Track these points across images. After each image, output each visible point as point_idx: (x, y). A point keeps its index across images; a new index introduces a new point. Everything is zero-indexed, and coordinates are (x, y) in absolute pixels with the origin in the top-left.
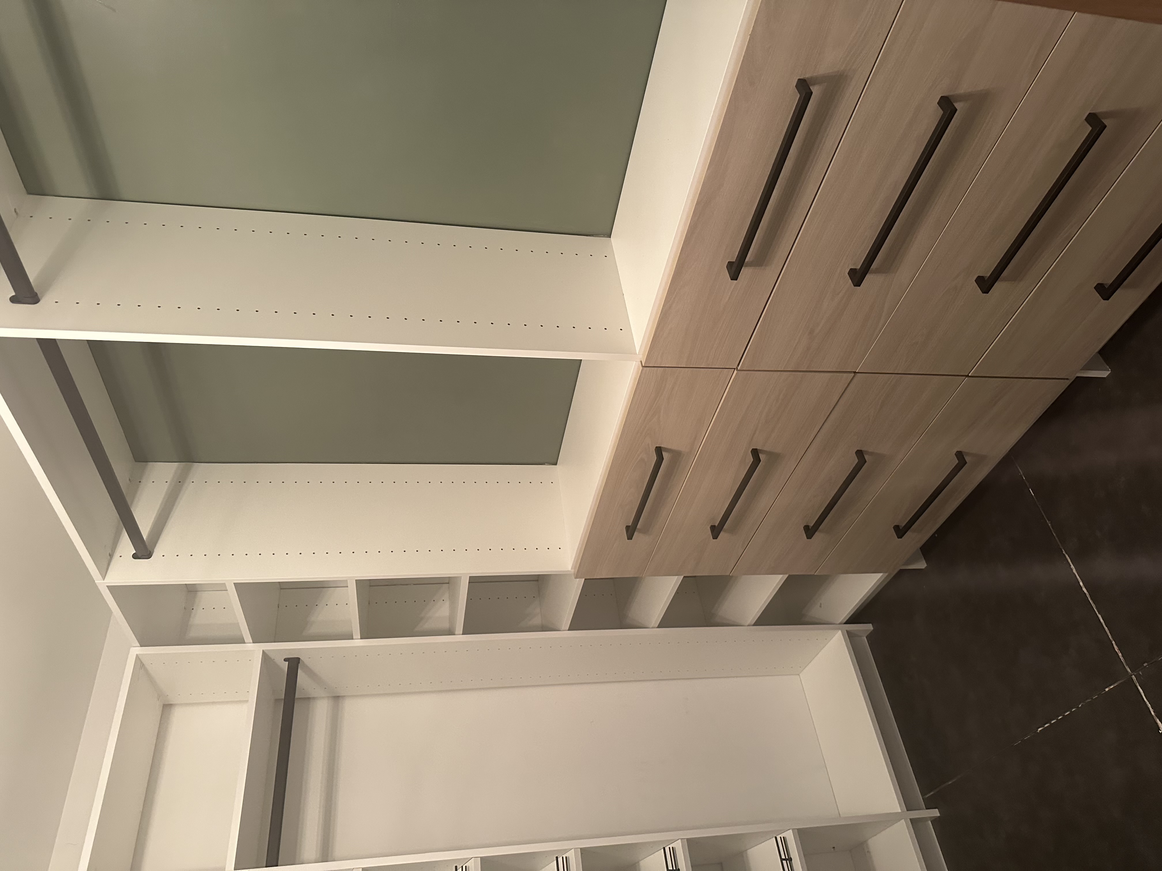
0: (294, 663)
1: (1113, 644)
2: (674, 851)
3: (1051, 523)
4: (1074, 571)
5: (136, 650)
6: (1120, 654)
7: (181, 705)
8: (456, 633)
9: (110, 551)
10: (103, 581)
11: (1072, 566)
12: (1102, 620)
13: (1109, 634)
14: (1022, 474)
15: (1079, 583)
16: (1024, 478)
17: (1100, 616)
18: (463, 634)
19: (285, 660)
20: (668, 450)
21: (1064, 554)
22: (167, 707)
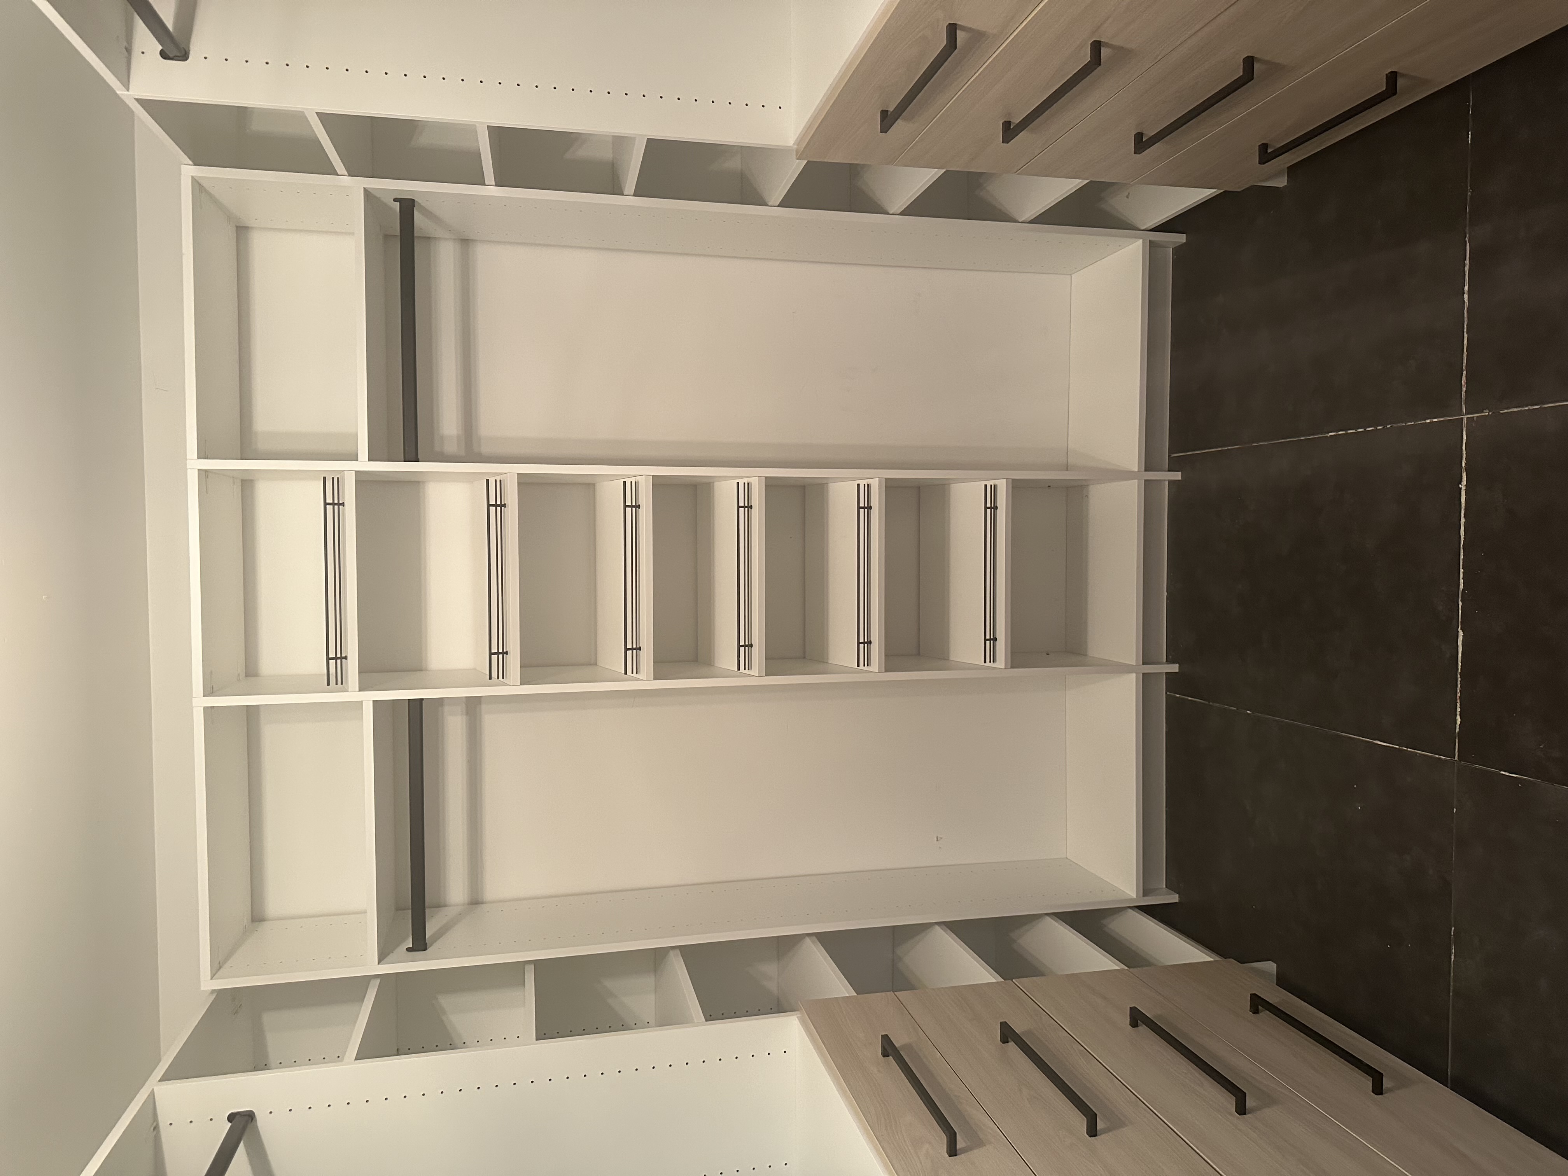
0: (407, 206)
1: (1462, 374)
2: (869, 488)
3: (1472, 193)
4: (1467, 268)
5: (189, 171)
6: (1464, 389)
7: (261, 229)
8: (625, 193)
9: (125, 44)
10: (128, 93)
11: (1467, 262)
12: (1465, 342)
13: (1465, 361)
14: (1471, 104)
15: (1465, 286)
16: (1470, 113)
17: (1466, 335)
18: (634, 195)
19: (395, 200)
20: (963, 28)
21: (1466, 242)
22: (242, 231)
